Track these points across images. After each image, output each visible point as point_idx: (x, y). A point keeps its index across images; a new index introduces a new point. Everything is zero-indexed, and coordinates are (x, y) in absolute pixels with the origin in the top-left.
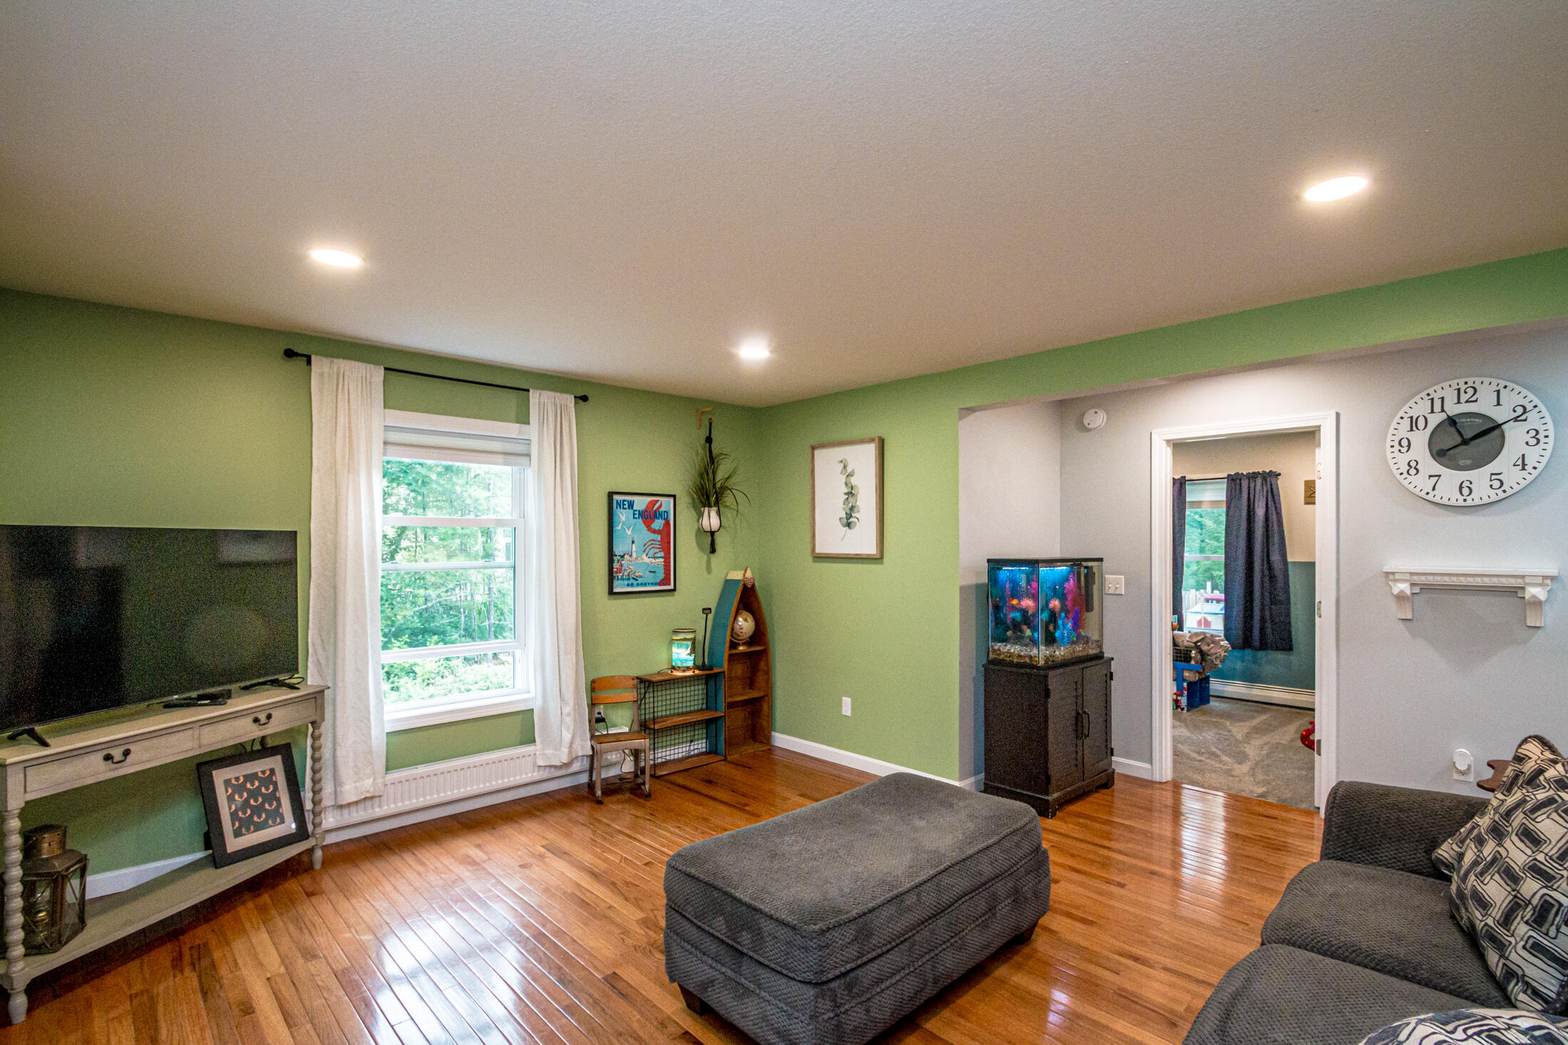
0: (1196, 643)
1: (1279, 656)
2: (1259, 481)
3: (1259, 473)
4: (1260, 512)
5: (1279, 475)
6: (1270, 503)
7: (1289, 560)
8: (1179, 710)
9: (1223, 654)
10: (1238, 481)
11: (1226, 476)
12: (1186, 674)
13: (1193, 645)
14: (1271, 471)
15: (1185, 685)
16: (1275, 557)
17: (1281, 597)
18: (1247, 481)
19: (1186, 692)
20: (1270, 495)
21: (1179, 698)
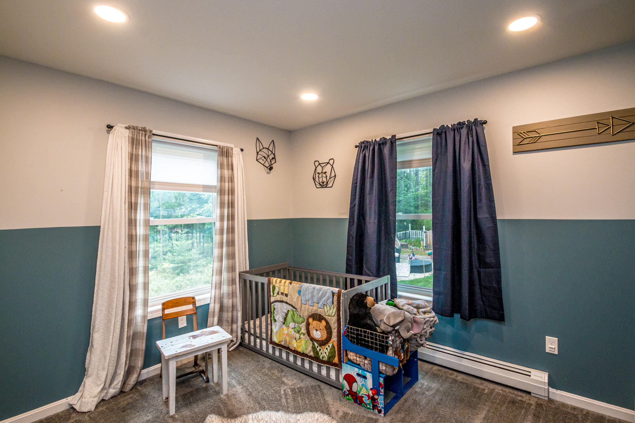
0: (394, 326)
1: (490, 324)
2: (464, 131)
3: (464, 123)
4: (466, 165)
5: (485, 122)
6: (476, 156)
7: (498, 217)
8: (376, 411)
9: (429, 330)
10: (443, 135)
11: (431, 130)
12: (383, 367)
13: (390, 329)
14: (476, 120)
15: (382, 380)
16: (483, 215)
17: (490, 260)
18: (452, 133)
19: (382, 390)
20: (475, 145)
21: (376, 397)
